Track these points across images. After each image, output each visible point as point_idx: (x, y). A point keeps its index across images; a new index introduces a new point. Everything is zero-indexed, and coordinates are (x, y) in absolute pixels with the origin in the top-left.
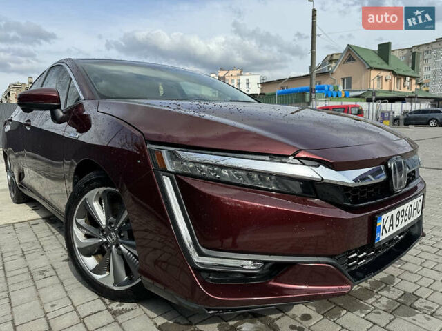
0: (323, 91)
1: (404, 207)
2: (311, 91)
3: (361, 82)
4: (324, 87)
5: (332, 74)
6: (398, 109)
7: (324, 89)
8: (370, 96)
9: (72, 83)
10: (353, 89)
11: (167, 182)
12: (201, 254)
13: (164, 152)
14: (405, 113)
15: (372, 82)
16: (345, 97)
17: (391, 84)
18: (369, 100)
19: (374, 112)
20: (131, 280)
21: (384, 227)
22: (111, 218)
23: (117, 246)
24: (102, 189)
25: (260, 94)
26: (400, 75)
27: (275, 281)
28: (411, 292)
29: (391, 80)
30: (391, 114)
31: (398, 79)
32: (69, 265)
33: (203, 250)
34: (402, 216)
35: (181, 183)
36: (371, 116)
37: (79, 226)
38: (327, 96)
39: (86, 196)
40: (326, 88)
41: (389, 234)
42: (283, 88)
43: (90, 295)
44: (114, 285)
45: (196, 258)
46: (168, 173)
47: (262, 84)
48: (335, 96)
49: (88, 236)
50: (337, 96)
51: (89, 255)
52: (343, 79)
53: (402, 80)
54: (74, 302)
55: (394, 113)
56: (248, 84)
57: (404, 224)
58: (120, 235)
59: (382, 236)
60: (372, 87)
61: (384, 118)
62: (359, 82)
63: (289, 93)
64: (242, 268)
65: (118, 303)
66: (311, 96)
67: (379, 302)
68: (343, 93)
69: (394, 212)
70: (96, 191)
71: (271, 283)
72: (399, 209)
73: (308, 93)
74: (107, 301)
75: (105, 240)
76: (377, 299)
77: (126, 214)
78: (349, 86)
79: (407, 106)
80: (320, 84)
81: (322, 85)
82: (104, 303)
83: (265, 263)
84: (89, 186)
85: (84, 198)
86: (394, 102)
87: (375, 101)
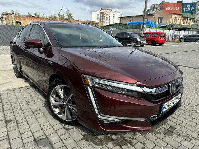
0: (149, 24)
1: (173, 99)
2: (144, 24)
3: (167, 20)
4: (149, 22)
5: (154, 15)
6: (182, 34)
7: (149, 23)
8: (170, 27)
9: (46, 37)
10: (162, 23)
11: (89, 89)
12: (101, 116)
13: (88, 78)
14: (185, 36)
15: (172, 21)
16: (159, 27)
17: (180, 21)
18: (170, 29)
19: (171, 35)
20: (72, 118)
21: (165, 107)
22: (66, 96)
23: (67, 106)
24: (62, 85)
25: (120, 24)
26: (185, 17)
27: (125, 125)
28: (173, 126)
29: (181, 19)
30: (179, 36)
31: (184, 19)
32: (46, 108)
33: (102, 114)
34: (172, 102)
35: (94, 90)
36: (170, 37)
37: (53, 97)
38: (150, 27)
39: (56, 87)
40: (150, 23)
41: (166, 109)
42: (130, 21)
43: (57, 122)
44: (66, 119)
45: (99, 117)
46: (90, 87)
47: (121, 18)
48: (154, 26)
49: (56, 101)
50: (155, 27)
51: (56, 108)
52: (159, 18)
53: (186, 19)
54: (51, 124)
55: (180, 36)
56: (114, 17)
57: (173, 105)
58: (69, 102)
59: (164, 110)
60: (171, 23)
61: (175, 38)
62: (166, 20)
63: (133, 24)
64: (114, 121)
65: (67, 126)
66: (143, 27)
67: (161, 130)
68: (158, 25)
69: (169, 102)
70: (60, 86)
71: (124, 125)
72: (172, 100)
73: (142, 24)
74: (63, 124)
75: (63, 103)
76: (161, 128)
77: (72, 95)
78: (161, 21)
79: (186, 33)
80: (147, 20)
81: (149, 21)
82: (62, 125)
83: (123, 120)
84: (58, 84)
85: (55, 88)
86: (181, 30)
87: (172, 30)
